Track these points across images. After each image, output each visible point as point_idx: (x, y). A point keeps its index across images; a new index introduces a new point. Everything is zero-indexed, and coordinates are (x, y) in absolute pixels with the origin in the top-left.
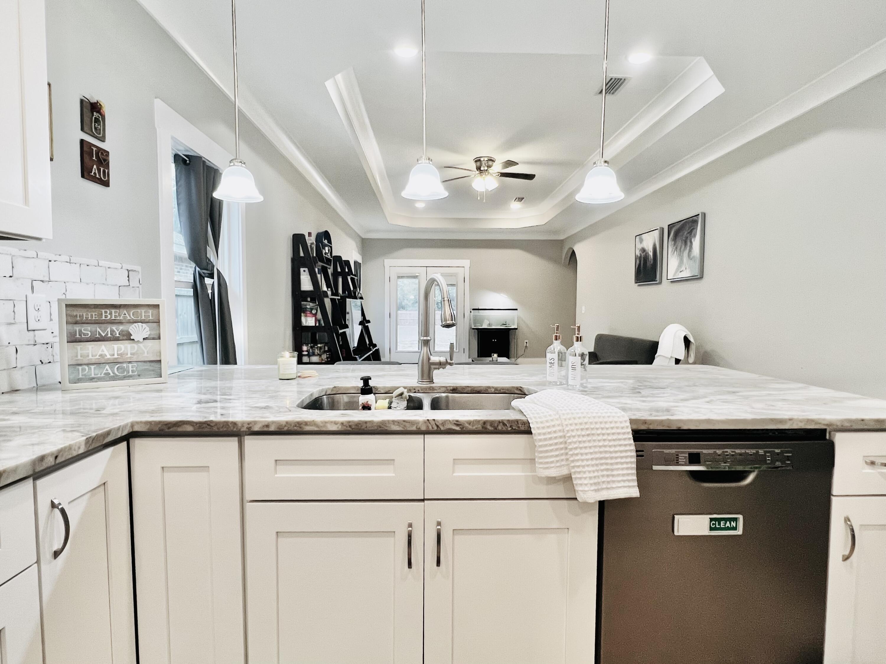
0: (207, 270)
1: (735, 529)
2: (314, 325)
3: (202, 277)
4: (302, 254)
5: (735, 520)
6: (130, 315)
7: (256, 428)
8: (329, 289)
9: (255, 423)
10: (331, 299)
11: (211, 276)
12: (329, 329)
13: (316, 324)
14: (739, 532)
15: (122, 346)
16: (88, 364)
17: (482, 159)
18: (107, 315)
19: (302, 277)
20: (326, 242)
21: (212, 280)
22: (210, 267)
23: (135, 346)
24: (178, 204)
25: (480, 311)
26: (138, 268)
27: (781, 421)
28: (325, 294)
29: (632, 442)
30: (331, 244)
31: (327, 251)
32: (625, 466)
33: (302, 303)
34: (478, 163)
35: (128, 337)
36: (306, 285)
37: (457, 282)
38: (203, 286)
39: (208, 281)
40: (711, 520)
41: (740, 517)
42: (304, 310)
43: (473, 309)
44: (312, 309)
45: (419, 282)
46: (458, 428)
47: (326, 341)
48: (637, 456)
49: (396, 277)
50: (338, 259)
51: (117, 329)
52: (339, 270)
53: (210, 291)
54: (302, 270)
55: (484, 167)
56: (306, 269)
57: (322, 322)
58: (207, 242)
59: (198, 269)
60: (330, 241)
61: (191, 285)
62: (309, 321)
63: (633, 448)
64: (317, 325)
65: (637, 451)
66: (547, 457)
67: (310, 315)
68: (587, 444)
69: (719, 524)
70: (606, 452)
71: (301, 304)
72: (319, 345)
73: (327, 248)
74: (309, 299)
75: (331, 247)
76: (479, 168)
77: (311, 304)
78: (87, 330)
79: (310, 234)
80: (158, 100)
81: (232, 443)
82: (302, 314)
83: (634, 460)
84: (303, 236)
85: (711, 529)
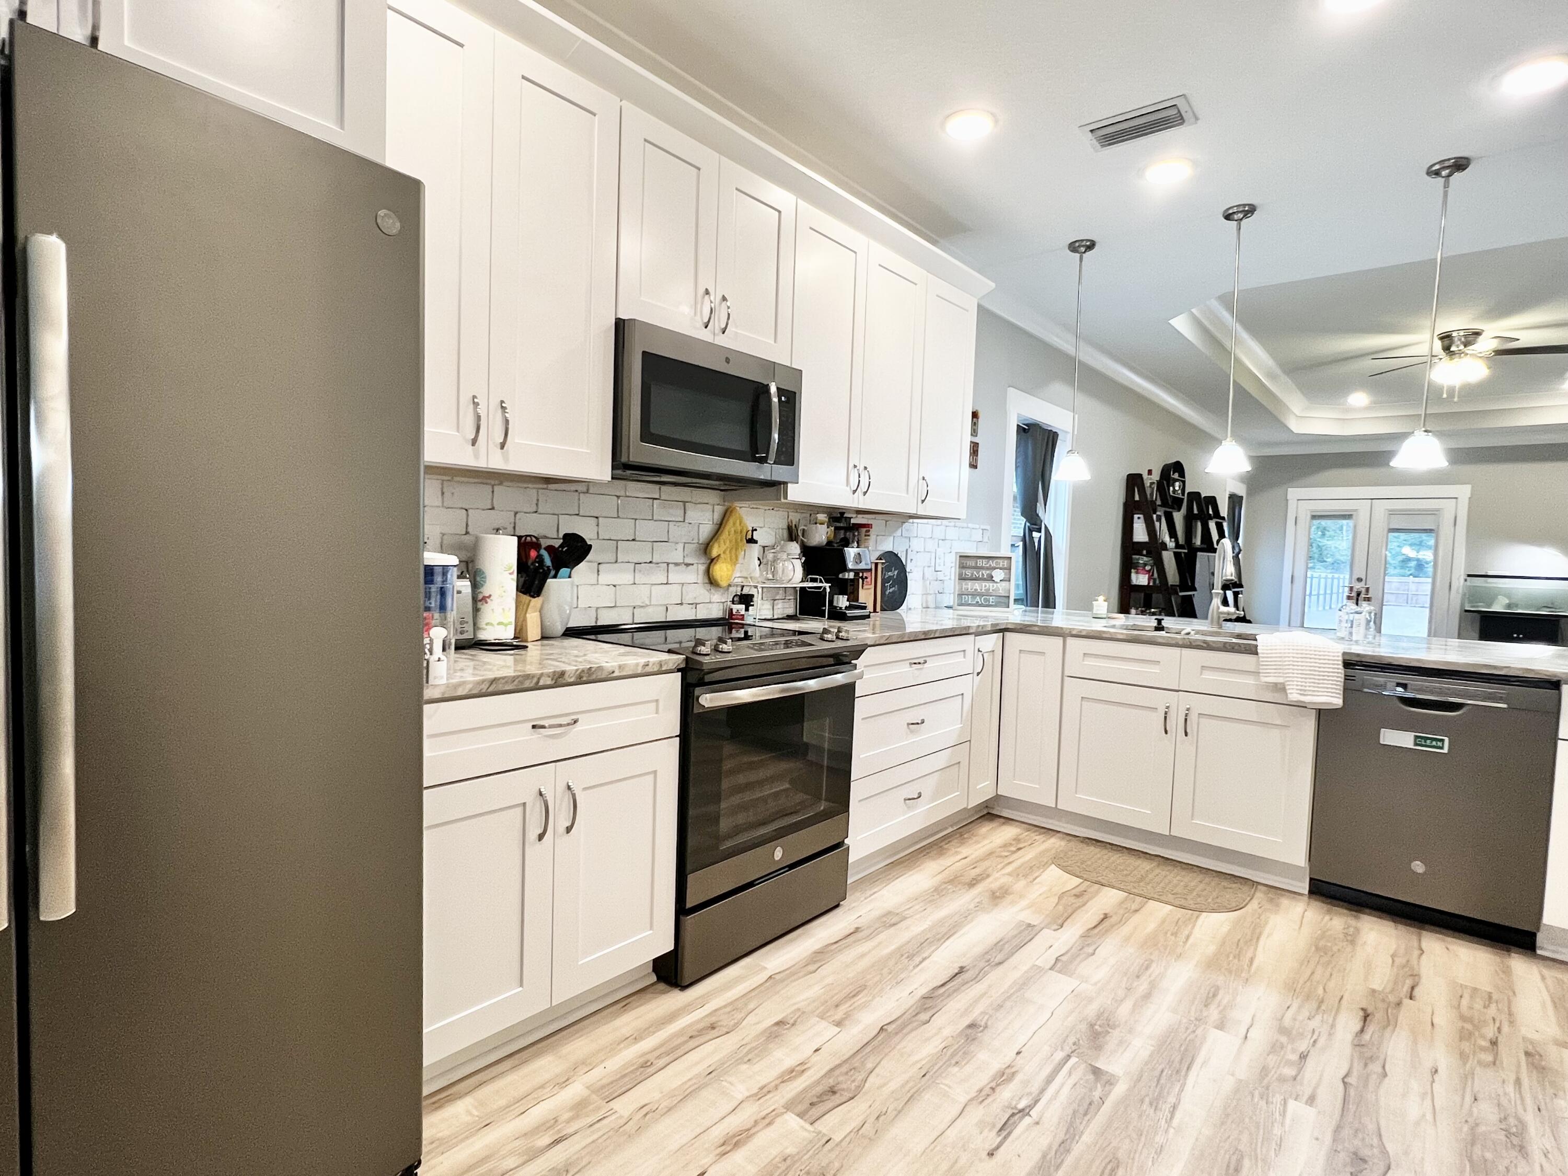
0: (1036, 525)
1: (1442, 748)
2: (1146, 583)
3: (1031, 531)
4: (1137, 498)
5: (1442, 741)
6: (993, 563)
7: (1074, 633)
8: (1173, 540)
9: (1074, 629)
10: (1175, 553)
11: (1039, 531)
12: (1165, 590)
13: (1149, 583)
14: (1445, 750)
15: (987, 584)
16: (967, 595)
17: (1454, 334)
18: (980, 563)
19: (1136, 526)
20: (1176, 476)
21: (1039, 534)
22: (1038, 522)
23: (995, 585)
24: (1016, 467)
25: (1490, 580)
26: (988, 527)
27: (1495, 667)
28: (1164, 546)
29: (1341, 667)
30: (1184, 477)
31: (1177, 488)
32: (1331, 682)
33: (1134, 556)
34: (1447, 342)
35: (990, 578)
36: (1140, 534)
37: (1439, 526)
38: (1032, 538)
39: (1035, 535)
40: (1416, 737)
41: (1446, 739)
42: (1135, 566)
43: (1469, 576)
44: (1145, 565)
45: (1355, 527)
46: (1205, 645)
47: (1162, 606)
48: (1345, 679)
49: (1309, 517)
50: (1195, 496)
51: (985, 573)
52: (1196, 511)
53: (1036, 544)
54: (1136, 516)
55: (1458, 346)
56: (1141, 516)
57: (1157, 582)
58: (1036, 501)
59: (1028, 524)
60: (1182, 474)
61: (1020, 539)
62: (1140, 579)
63: (1343, 672)
64: (1151, 584)
65: (1345, 676)
66: (1267, 669)
67: (1143, 571)
68: (1300, 664)
69: (1425, 742)
70: (1315, 671)
71: (1131, 558)
72: (1153, 610)
73: (1177, 484)
74: (1145, 552)
75: (1184, 482)
76: (1447, 349)
77: (1145, 559)
78: (968, 572)
79: (1150, 472)
80: (1011, 389)
81: (1060, 640)
82: (1133, 570)
83: (1343, 680)
84: (1140, 476)
85: (1416, 744)
